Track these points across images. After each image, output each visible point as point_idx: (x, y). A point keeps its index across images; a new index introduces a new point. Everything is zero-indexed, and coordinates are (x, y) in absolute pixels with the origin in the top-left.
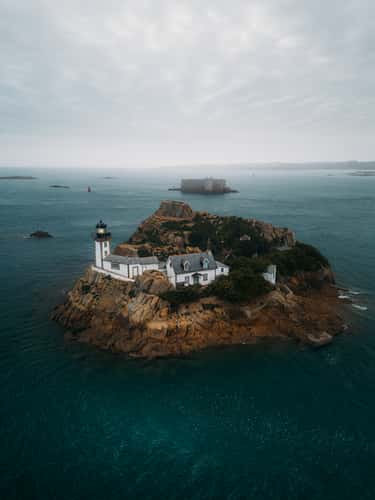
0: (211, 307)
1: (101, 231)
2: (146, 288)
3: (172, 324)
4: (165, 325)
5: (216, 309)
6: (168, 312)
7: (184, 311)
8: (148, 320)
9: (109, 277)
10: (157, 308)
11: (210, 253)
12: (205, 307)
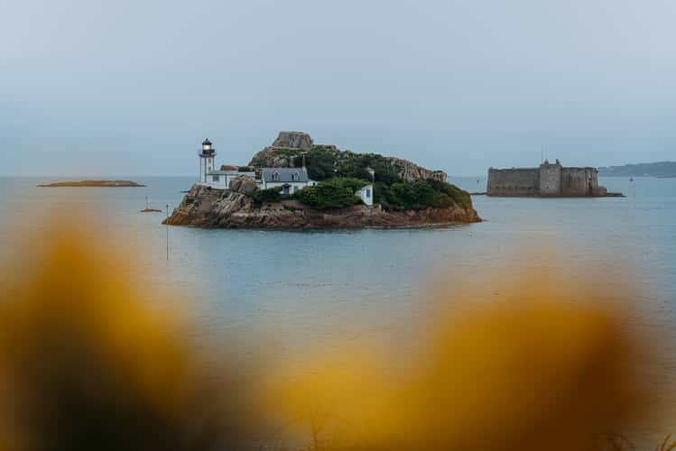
0: (293, 209)
1: (207, 147)
2: (236, 188)
3: (252, 214)
4: (247, 215)
5: (296, 211)
6: (251, 207)
7: (265, 207)
8: (234, 212)
9: (210, 188)
10: (242, 203)
11: (304, 169)
12: (286, 208)
